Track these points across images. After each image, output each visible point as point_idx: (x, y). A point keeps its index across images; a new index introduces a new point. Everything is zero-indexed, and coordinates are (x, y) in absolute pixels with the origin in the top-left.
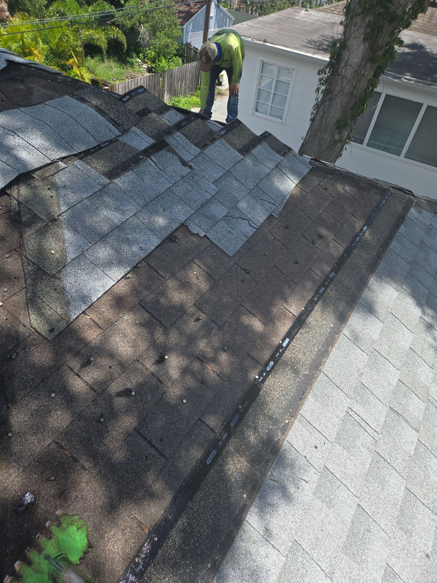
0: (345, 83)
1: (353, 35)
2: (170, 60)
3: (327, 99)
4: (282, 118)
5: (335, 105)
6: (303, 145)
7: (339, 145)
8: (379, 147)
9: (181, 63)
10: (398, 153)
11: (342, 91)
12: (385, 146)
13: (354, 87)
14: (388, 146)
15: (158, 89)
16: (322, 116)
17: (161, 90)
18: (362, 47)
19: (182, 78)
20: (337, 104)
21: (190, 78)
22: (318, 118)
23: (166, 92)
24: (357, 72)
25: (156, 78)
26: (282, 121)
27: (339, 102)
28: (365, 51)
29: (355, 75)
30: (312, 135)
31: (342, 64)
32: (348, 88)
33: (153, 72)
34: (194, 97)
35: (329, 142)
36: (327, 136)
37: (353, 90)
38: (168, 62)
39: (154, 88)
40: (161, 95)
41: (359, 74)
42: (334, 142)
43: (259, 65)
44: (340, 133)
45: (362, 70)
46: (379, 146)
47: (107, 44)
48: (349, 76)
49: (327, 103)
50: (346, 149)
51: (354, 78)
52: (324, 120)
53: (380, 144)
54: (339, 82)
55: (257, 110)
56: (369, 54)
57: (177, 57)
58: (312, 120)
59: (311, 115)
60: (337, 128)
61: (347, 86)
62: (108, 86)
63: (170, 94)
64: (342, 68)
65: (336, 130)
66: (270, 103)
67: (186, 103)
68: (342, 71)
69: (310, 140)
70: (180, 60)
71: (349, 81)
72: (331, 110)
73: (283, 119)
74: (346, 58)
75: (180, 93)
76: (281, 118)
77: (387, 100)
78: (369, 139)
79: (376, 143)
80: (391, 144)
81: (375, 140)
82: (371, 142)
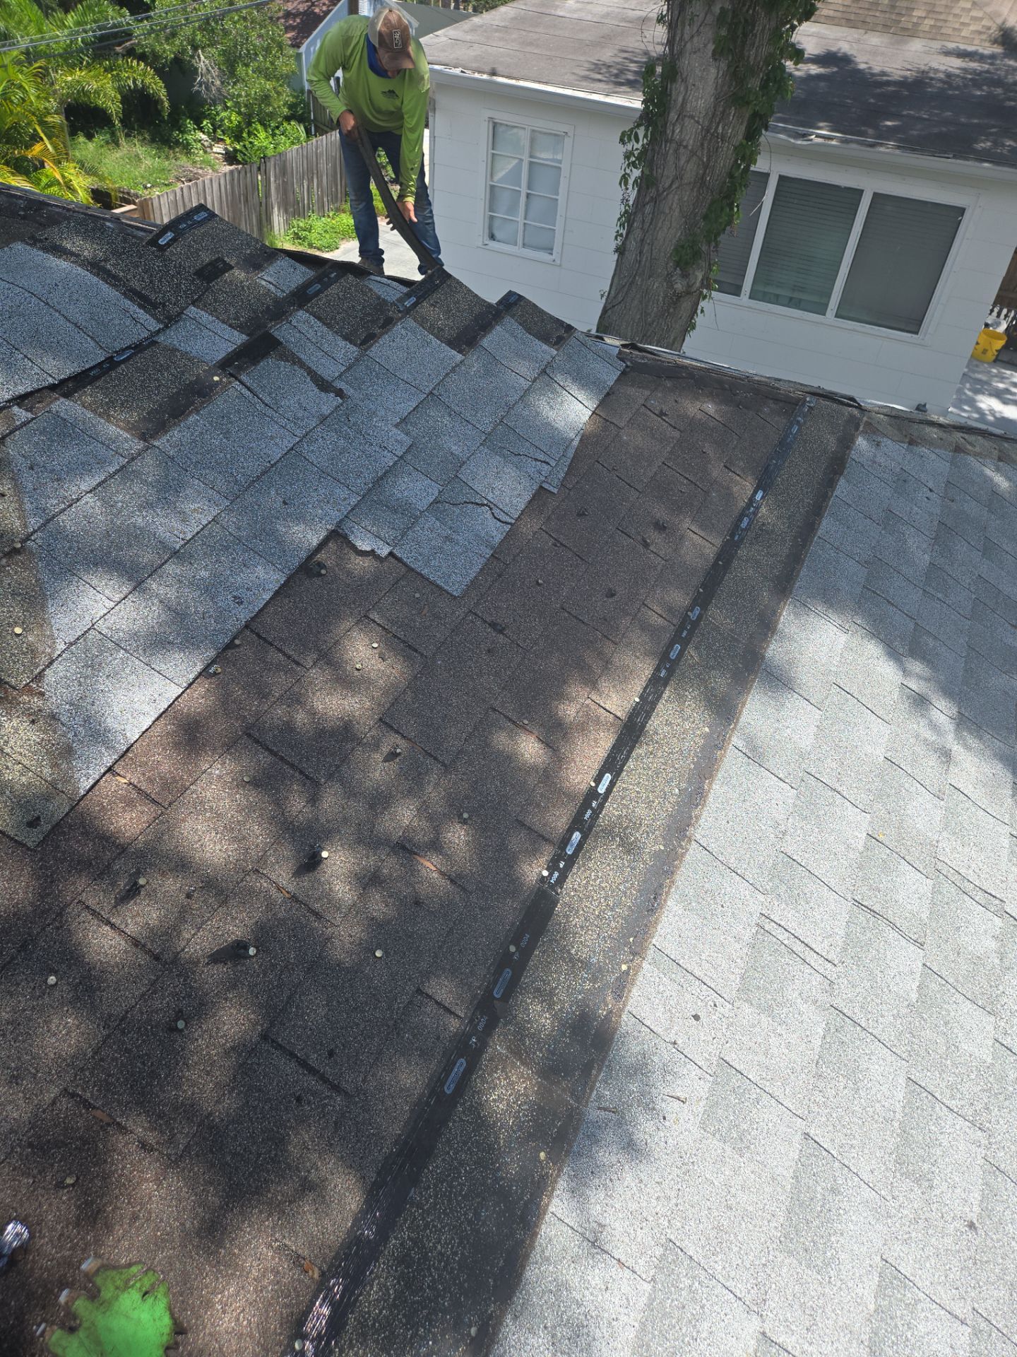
0: (683, 160)
1: (689, 46)
2: (277, 132)
3: (647, 199)
4: (552, 249)
5: (667, 211)
6: (605, 311)
7: (686, 305)
8: (776, 300)
9: (303, 135)
10: (821, 309)
11: (679, 177)
12: (789, 294)
13: (706, 167)
14: (796, 295)
15: (256, 200)
16: (642, 240)
17: (264, 205)
18: (713, 71)
19: (311, 172)
20: (670, 208)
21: (330, 172)
22: (632, 245)
23: (276, 209)
24: (708, 131)
25: (248, 175)
26: (553, 257)
27: (675, 205)
28: (720, 81)
29: (704, 138)
30: (624, 286)
31: (673, 116)
32: (691, 170)
33: (238, 163)
34: (343, 215)
35: (664, 298)
36: (657, 285)
37: (704, 173)
38: (274, 135)
39: (246, 200)
40: (264, 217)
41: (712, 135)
42: (675, 298)
43: (484, 131)
44: (685, 275)
45: (717, 127)
46: (777, 296)
47: (121, 103)
48: (691, 142)
49: (648, 209)
50: (702, 311)
51: (702, 145)
52: (646, 248)
53: (779, 291)
54: (671, 159)
55: (492, 237)
56: (729, 87)
57: (293, 123)
58: (620, 251)
59: (616, 238)
60: (677, 264)
61: (690, 166)
62: (135, 204)
63: (286, 211)
64: (674, 125)
65: (675, 269)
66: (520, 218)
67: (326, 231)
68: (673, 132)
69: (620, 298)
70: (301, 129)
71: (693, 153)
72: (660, 225)
73: (554, 252)
74: (680, 99)
75: (309, 208)
76: (550, 250)
77: (782, 188)
78: (754, 283)
79: (769, 289)
80: (802, 290)
81: (767, 283)
82: (759, 288)
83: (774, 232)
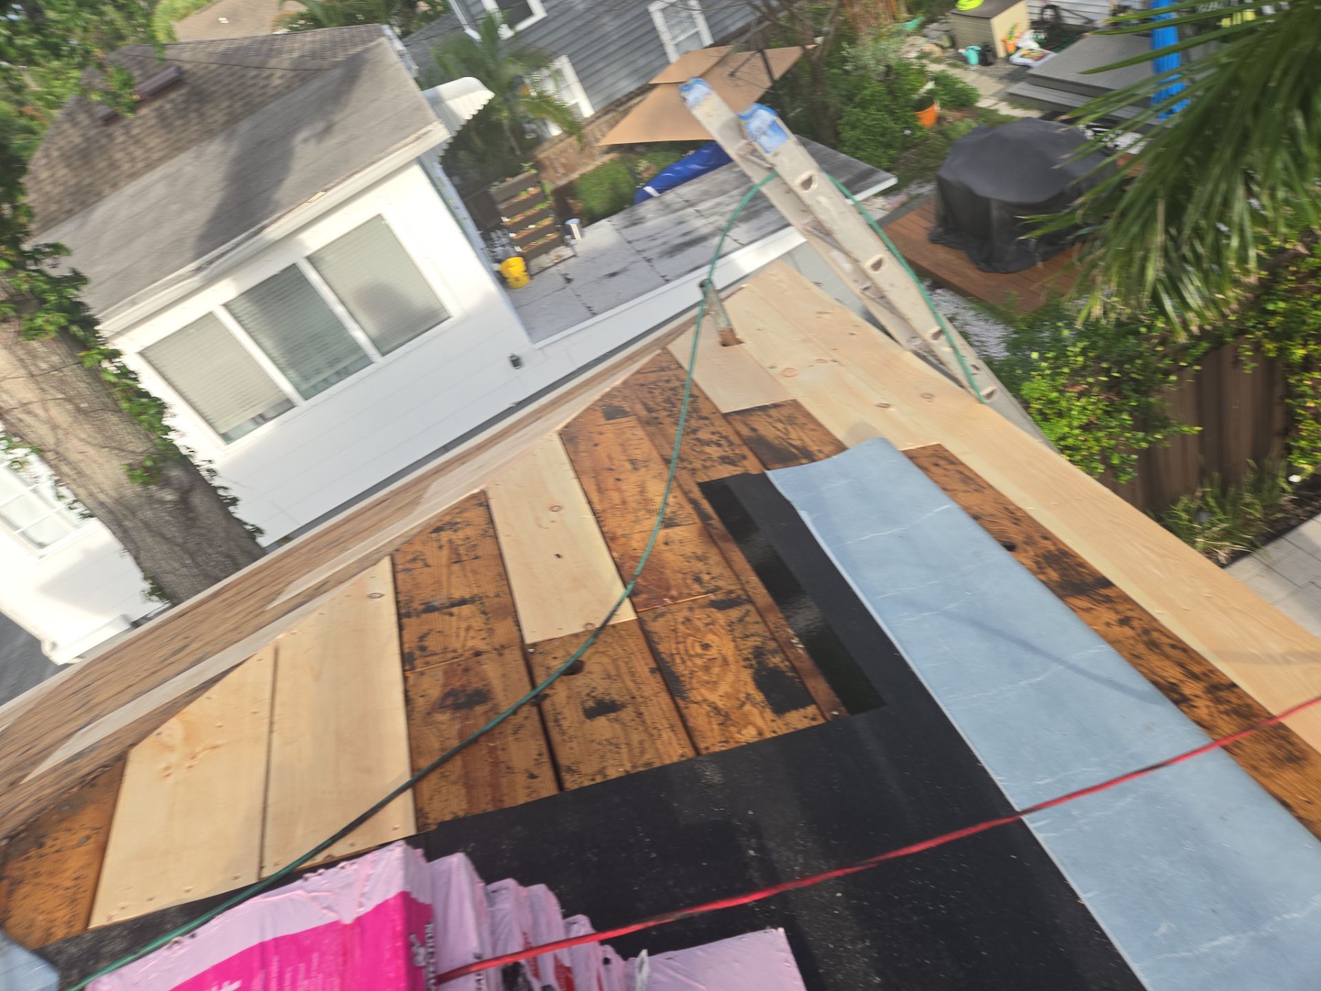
7: (201, 499)
8: (327, 383)
10: (366, 361)
12: (333, 371)
13: (69, 400)
14: (339, 367)
20: (80, 453)
24: (33, 376)
27: (80, 447)
29: (37, 383)
32: (61, 415)
36: (150, 513)
37: (75, 405)
41: (41, 375)
42: (180, 506)
44: (165, 486)
45: (37, 365)
46: (325, 380)
48: (30, 395)
49: (64, 468)
51: (43, 390)
53: (321, 377)
54: (28, 419)
55: (41, 546)
61: (54, 411)
65: (148, 490)
71: (43, 402)
72: (89, 472)
77: (235, 311)
78: (297, 388)
79: (314, 381)
80: (338, 360)
81: (306, 378)
82: (304, 387)
83: (268, 344)
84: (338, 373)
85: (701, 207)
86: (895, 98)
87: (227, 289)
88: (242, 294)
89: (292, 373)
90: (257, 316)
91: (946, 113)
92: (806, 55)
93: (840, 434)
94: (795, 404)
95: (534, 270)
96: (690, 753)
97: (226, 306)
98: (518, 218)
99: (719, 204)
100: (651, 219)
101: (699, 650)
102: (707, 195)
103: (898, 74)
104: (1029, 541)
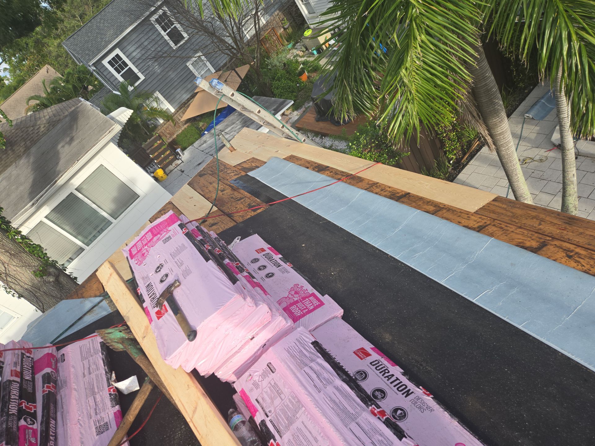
8: (95, 237)
10: (109, 223)
11: (4, 263)
12: (96, 232)
14: (98, 229)
20: (15, 271)
22: (21, 291)
26: (16, 318)
30: (37, 301)
32: (4, 258)
35: (54, 287)
36: (45, 288)
37: (9, 253)
42: (56, 283)
44: (48, 275)
49: (9, 279)
50: (70, 273)
53: (93, 234)
58: (21, 296)
59: (13, 296)
69: (41, 304)
72: (19, 278)
73: (14, 316)
77: (51, 218)
78: (83, 243)
79: (89, 238)
80: (97, 226)
81: (86, 238)
82: (86, 241)
83: (67, 228)
84: (99, 232)
85: (226, 131)
86: (290, 74)
87: (46, 210)
88: (52, 211)
89: (79, 237)
90: (60, 218)
91: (310, 74)
92: (251, 67)
93: (265, 161)
94: (253, 158)
95: (168, 172)
96: (235, 224)
97: (46, 217)
98: (156, 154)
99: (232, 128)
100: (208, 141)
101: (234, 208)
102: (227, 126)
103: (289, 65)
104: (312, 165)
